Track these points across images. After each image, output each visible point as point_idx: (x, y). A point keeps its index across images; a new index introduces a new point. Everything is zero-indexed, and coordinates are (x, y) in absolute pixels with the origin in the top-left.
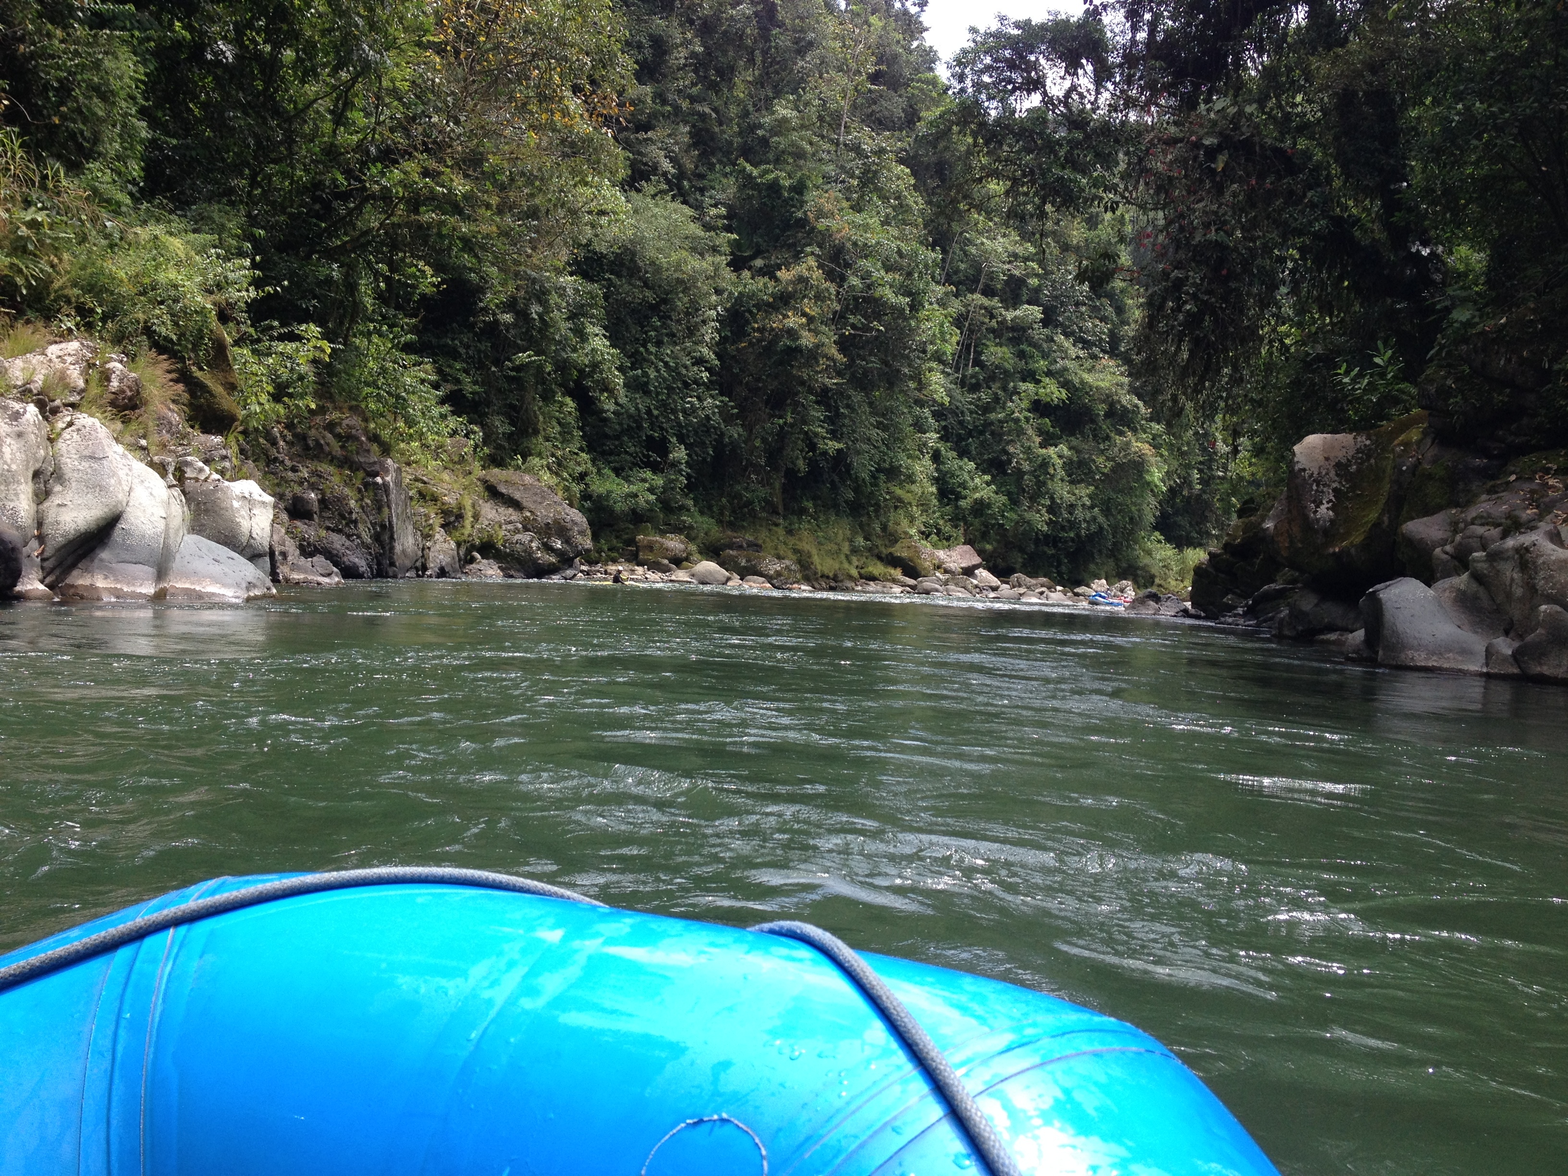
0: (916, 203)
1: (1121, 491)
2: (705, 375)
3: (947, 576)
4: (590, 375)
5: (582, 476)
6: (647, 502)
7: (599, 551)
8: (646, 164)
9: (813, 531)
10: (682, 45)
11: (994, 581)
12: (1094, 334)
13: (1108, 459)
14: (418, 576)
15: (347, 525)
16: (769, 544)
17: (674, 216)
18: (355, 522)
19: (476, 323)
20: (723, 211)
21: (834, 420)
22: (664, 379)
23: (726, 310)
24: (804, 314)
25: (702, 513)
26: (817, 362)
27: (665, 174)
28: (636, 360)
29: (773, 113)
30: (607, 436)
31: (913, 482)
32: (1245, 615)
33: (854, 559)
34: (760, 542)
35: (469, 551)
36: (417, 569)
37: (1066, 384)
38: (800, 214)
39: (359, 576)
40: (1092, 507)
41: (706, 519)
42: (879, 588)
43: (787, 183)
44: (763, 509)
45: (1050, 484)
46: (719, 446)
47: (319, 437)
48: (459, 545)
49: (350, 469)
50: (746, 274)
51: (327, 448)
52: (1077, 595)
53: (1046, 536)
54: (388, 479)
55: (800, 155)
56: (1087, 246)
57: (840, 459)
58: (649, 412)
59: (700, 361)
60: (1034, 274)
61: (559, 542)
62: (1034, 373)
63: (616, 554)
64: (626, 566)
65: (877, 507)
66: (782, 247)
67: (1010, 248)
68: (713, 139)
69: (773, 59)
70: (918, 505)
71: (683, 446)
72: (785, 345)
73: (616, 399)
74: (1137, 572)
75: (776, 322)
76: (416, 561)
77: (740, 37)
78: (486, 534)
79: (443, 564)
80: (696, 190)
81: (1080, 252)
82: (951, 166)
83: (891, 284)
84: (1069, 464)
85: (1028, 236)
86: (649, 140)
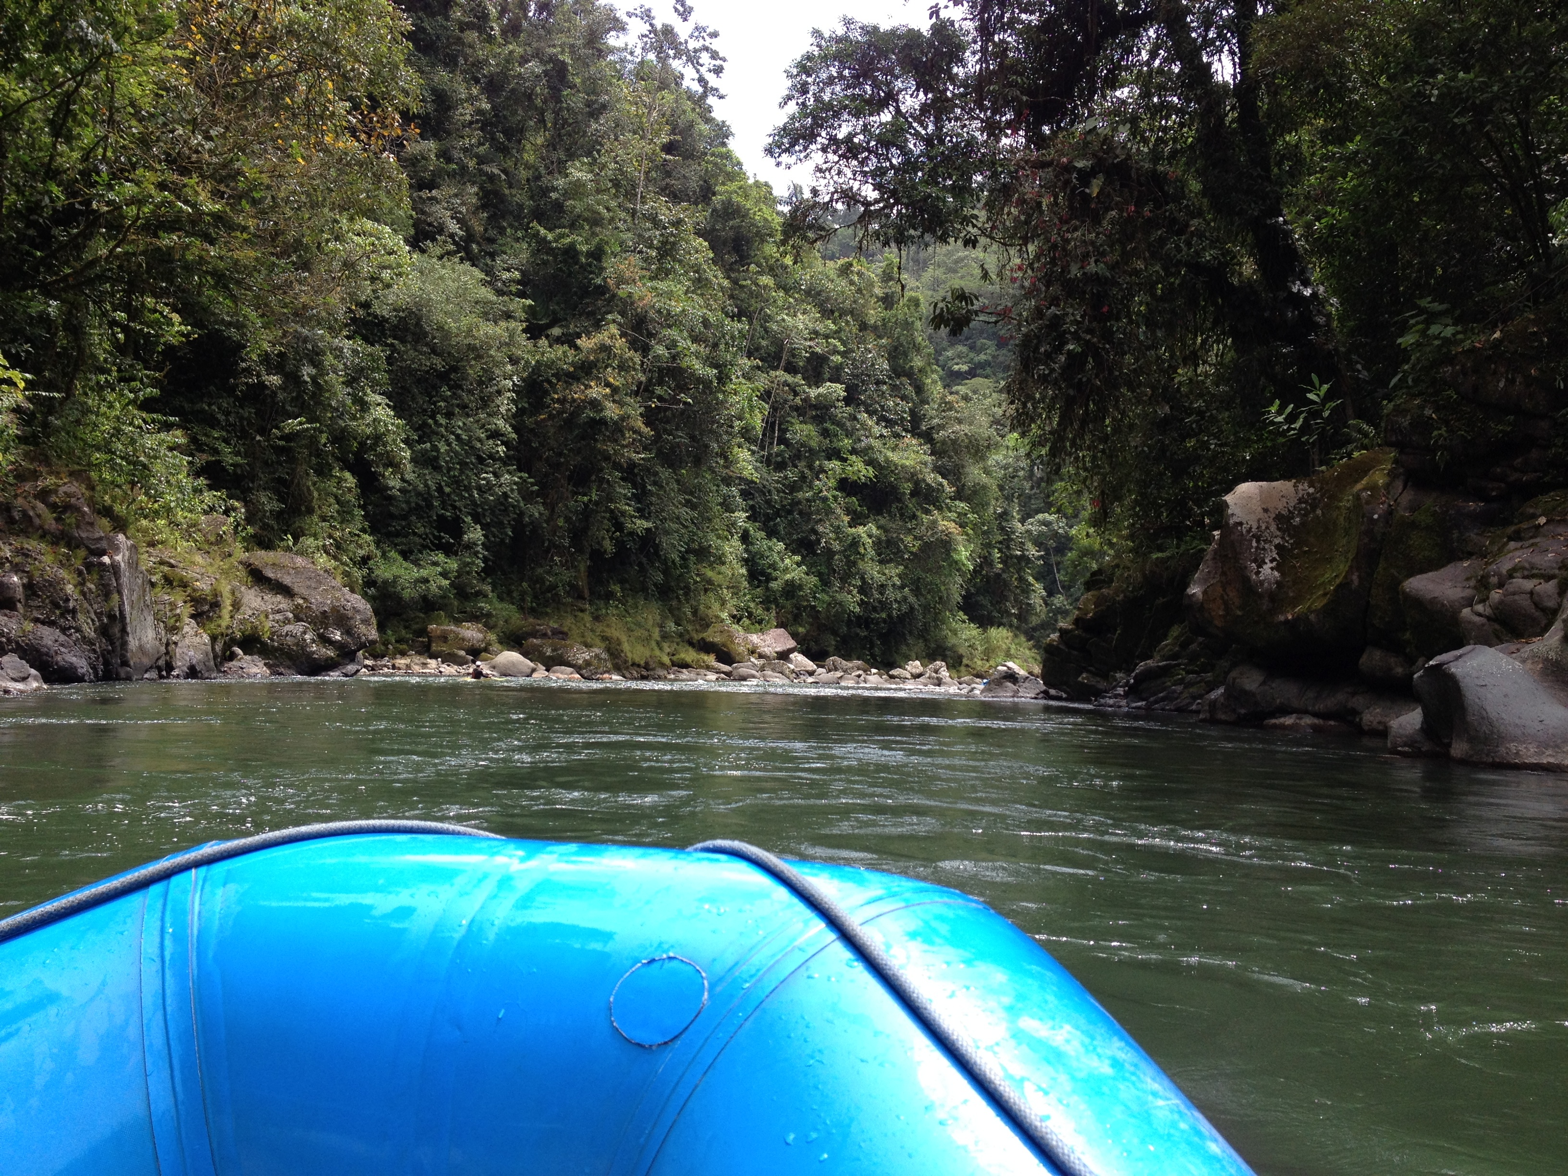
0: (715, 276)
1: (929, 570)
2: (502, 449)
3: (762, 661)
4: (373, 448)
5: (365, 560)
6: (440, 587)
7: (386, 643)
8: (430, 224)
9: (621, 617)
10: (467, 100)
11: (810, 665)
12: (896, 413)
13: (916, 538)
14: (161, 677)
15: (62, 615)
16: (575, 632)
17: (463, 278)
18: (74, 612)
19: (237, 385)
20: (517, 275)
21: (640, 496)
22: (456, 453)
23: (523, 380)
24: (608, 385)
25: (501, 599)
26: (623, 435)
27: (452, 236)
28: (424, 432)
29: (567, 176)
30: (392, 516)
31: (724, 563)
32: (1126, 695)
33: (665, 645)
34: (565, 629)
35: (227, 646)
36: (160, 669)
37: (870, 463)
38: (599, 281)
39: (80, 679)
40: (902, 587)
41: (505, 605)
42: (693, 676)
43: (584, 248)
44: (568, 593)
45: (861, 564)
46: (519, 527)
47: (27, 506)
48: (214, 639)
49: (68, 546)
50: (543, 342)
51: (37, 521)
52: (892, 677)
53: (859, 617)
54: (118, 558)
55: (596, 221)
56: (884, 325)
57: (648, 541)
58: (440, 489)
59: (495, 434)
60: (836, 352)
61: (339, 633)
62: (839, 451)
63: (405, 647)
64: (418, 659)
65: (687, 590)
66: (580, 315)
67: (811, 325)
68: (502, 202)
69: (565, 121)
70: (728, 588)
71: (478, 527)
72: (588, 417)
73: (402, 474)
74: (948, 653)
75: (577, 393)
76: (158, 659)
77: (529, 96)
78: (249, 626)
79: (194, 662)
80: (487, 253)
81: (878, 331)
82: (749, 242)
83: (697, 355)
84: (878, 544)
85: (827, 313)
86: (433, 199)
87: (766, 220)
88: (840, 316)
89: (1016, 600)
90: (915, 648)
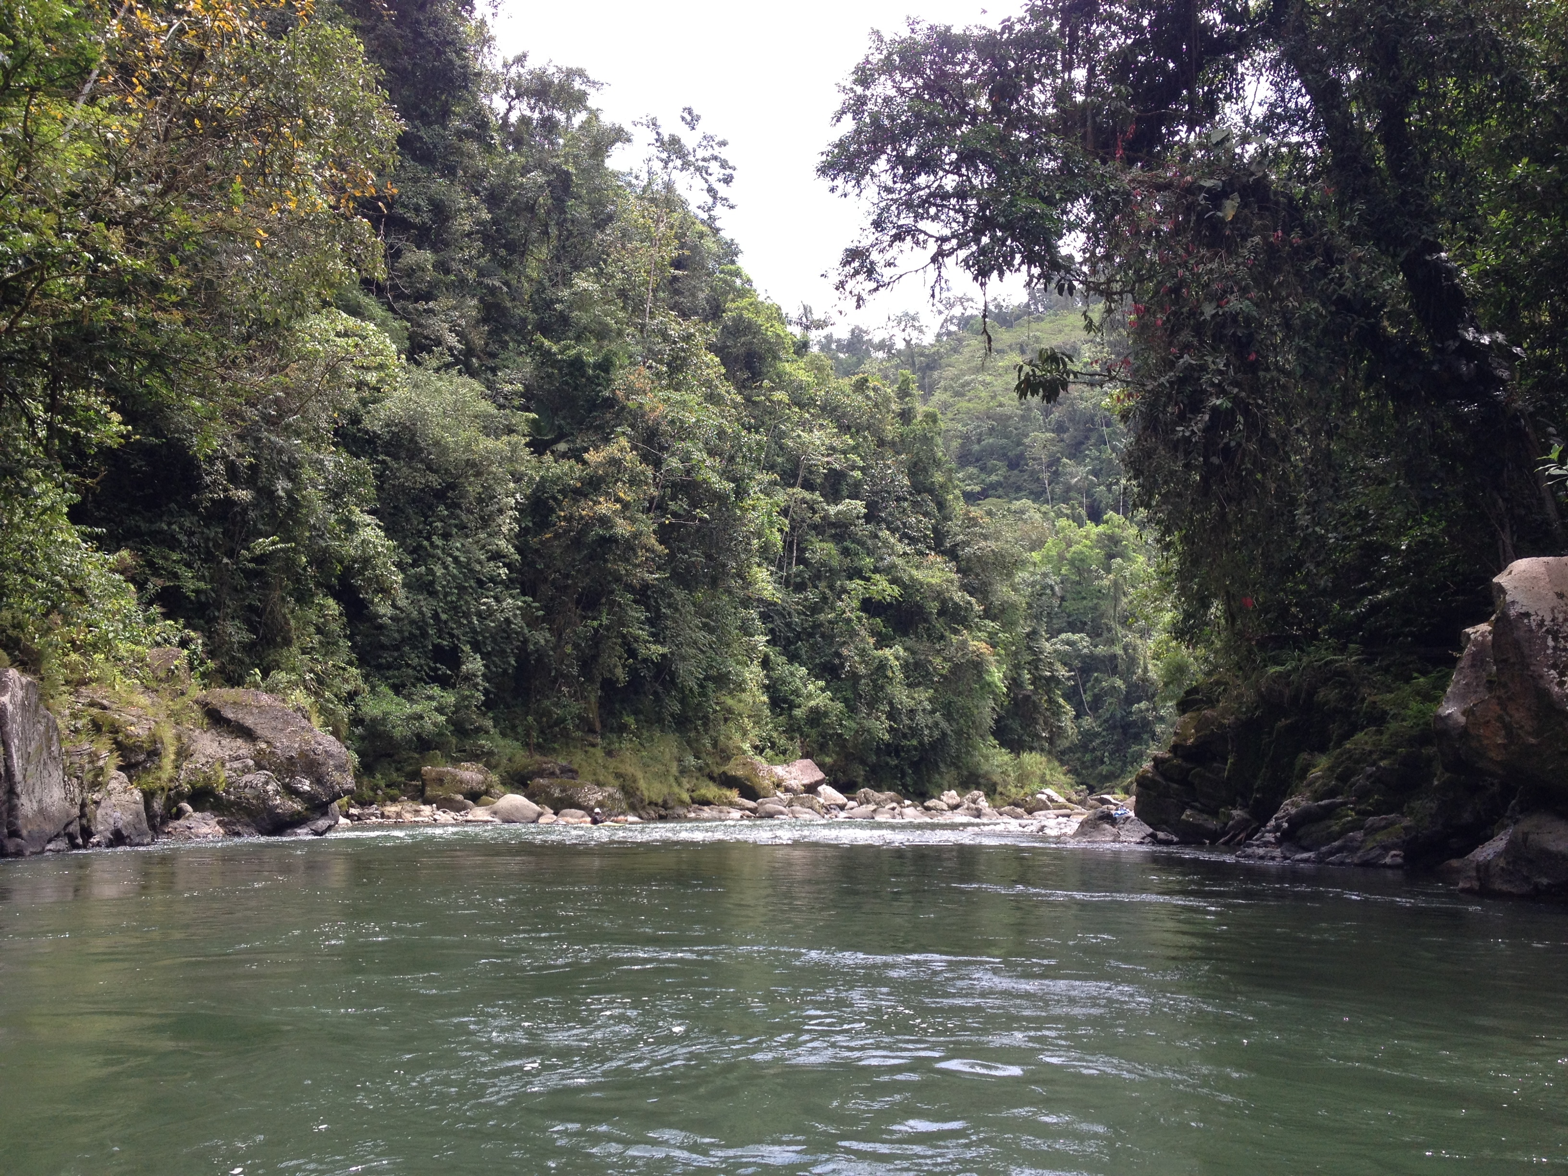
0: (728, 392)
1: (961, 693)
2: (503, 572)
3: (789, 796)
4: (361, 572)
5: (352, 696)
6: (435, 724)
7: (375, 788)
8: (427, 338)
9: (635, 751)
10: (465, 210)
11: (840, 798)
12: (919, 530)
13: (945, 659)
14: (74, 847)
16: (586, 769)
17: (461, 391)
19: (201, 502)
20: (520, 387)
21: (654, 621)
22: (454, 577)
23: (526, 497)
24: (618, 500)
25: (504, 735)
26: (635, 554)
27: (450, 349)
28: (419, 555)
29: (572, 286)
30: (383, 647)
31: (744, 690)
33: (684, 781)
34: (575, 767)
35: (170, 803)
37: (893, 581)
38: (607, 394)
40: (933, 712)
41: (509, 742)
42: (715, 813)
43: (591, 360)
44: (577, 727)
45: (889, 689)
46: (523, 655)
48: (148, 796)
50: (548, 458)
52: (928, 809)
53: (888, 745)
54: (5, 699)
55: (602, 333)
56: (902, 441)
57: (664, 668)
58: (436, 616)
59: (497, 556)
60: (854, 467)
61: (308, 782)
62: (861, 571)
63: (396, 792)
64: (409, 806)
65: (706, 719)
66: (588, 429)
67: (827, 442)
68: (504, 315)
69: (570, 233)
70: (749, 717)
71: (478, 656)
72: (597, 534)
73: (393, 601)
74: (982, 781)
75: (585, 510)
76: (67, 825)
77: (531, 208)
78: (201, 776)
79: (120, 825)
80: (487, 368)
81: (897, 447)
82: (761, 358)
83: (713, 469)
84: (906, 667)
85: (844, 429)
86: (430, 311)
87: (778, 335)
88: (858, 432)
89: (1046, 723)
90: (947, 777)
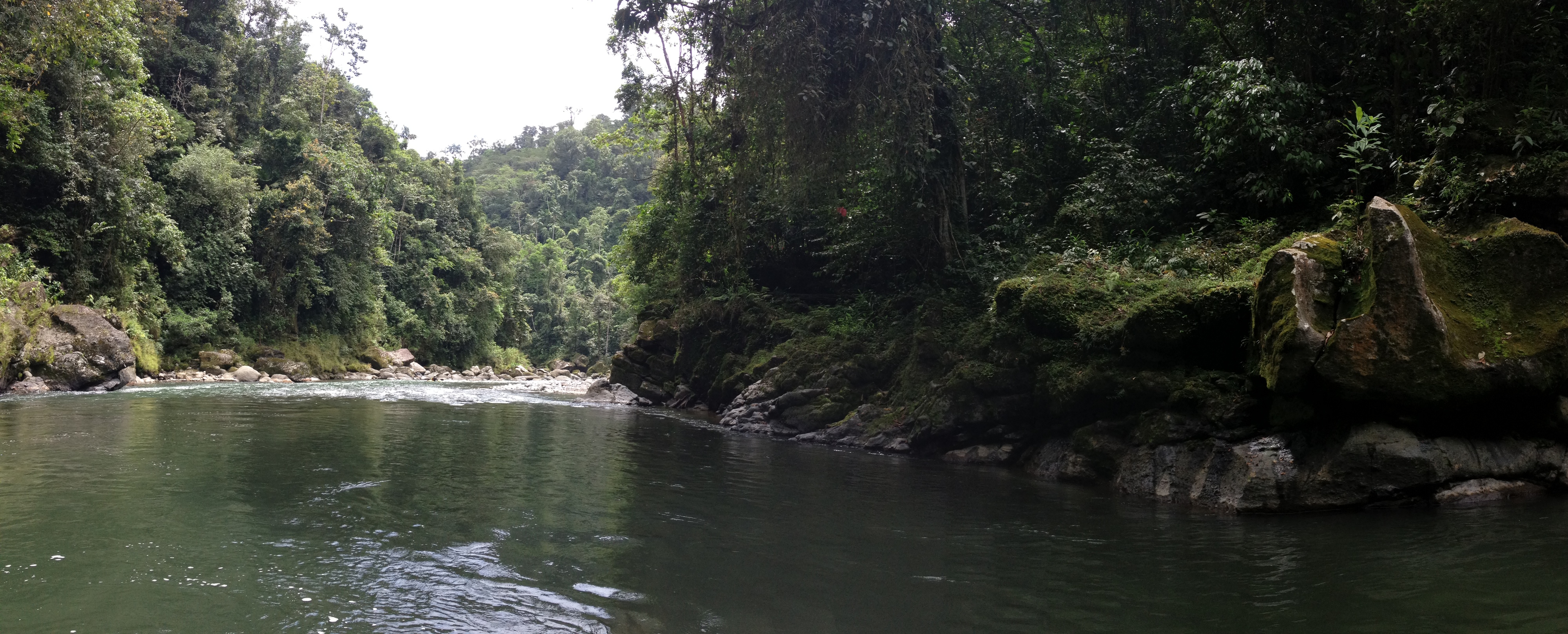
1: (481, 317)
2: (243, 249)
3: (396, 367)
4: (165, 248)
5: (162, 314)
6: (206, 329)
7: (175, 363)
8: (204, 129)
9: (317, 343)
10: (225, 67)
11: (422, 369)
12: (463, 236)
13: (474, 300)
16: (290, 352)
17: (221, 155)
19: (63, 203)
20: (252, 154)
21: (326, 274)
22: (217, 252)
23: (255, 210)
24: (304, 208)
25: (246, 335)
26: (314, 236)
27: (216, 136)
28: (199, 241)
29: (281, 102)
30: (180, 289)
31: (374, 313)
33: (343, 359)
34: (283, 351)
37: (450, 260)
38: (299, 155)
40: (468, 326)
41: (248, 338)
42: (358, 376)
43: (291, 139)
44: (285, 331)
45: (446, 314)
46: (254, 292)
50: (267, 189)
52: (464, 375)
53: (444, 342)
55: (296, 124)
56: (455, 192)
57: (331, 299)
58: (208, 272)
59: (240, 241)
60: (431, 203)
61: (103, 358)
62: (433, 254)
63: (185, 364)
64: (190, 371)
65: (354, 327)
66: (289, 174)
67: (417, 189)
68: (246, 120)
69: (280, 77)
70: (377, 326)
71: (230, 293)
72: (293, 227)
73: (184, 264)
74: (489, 361)
75: (286, 214)
77: (260, 65)
78: (40, 355)
80: (236, 145)
81: (453, 195)
82: (383, 147)
83: (356, 193)
84: (455, 303)
85: (426, 183)
86: (206, 118)
87: (391, 139)
88: (433, 185)
89: (518, 334)
90: (473, 359)
